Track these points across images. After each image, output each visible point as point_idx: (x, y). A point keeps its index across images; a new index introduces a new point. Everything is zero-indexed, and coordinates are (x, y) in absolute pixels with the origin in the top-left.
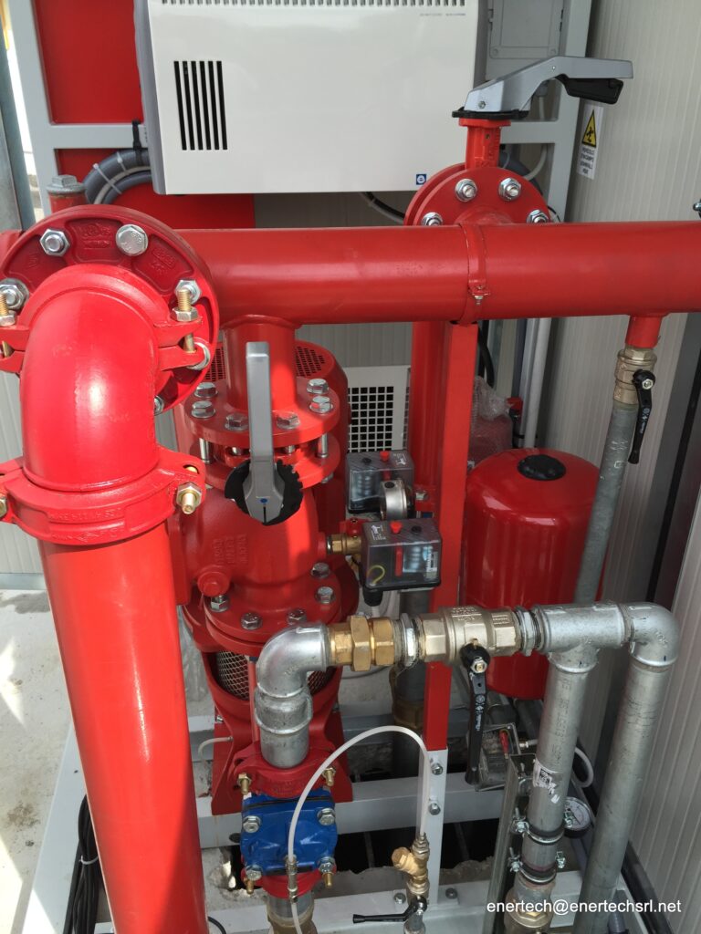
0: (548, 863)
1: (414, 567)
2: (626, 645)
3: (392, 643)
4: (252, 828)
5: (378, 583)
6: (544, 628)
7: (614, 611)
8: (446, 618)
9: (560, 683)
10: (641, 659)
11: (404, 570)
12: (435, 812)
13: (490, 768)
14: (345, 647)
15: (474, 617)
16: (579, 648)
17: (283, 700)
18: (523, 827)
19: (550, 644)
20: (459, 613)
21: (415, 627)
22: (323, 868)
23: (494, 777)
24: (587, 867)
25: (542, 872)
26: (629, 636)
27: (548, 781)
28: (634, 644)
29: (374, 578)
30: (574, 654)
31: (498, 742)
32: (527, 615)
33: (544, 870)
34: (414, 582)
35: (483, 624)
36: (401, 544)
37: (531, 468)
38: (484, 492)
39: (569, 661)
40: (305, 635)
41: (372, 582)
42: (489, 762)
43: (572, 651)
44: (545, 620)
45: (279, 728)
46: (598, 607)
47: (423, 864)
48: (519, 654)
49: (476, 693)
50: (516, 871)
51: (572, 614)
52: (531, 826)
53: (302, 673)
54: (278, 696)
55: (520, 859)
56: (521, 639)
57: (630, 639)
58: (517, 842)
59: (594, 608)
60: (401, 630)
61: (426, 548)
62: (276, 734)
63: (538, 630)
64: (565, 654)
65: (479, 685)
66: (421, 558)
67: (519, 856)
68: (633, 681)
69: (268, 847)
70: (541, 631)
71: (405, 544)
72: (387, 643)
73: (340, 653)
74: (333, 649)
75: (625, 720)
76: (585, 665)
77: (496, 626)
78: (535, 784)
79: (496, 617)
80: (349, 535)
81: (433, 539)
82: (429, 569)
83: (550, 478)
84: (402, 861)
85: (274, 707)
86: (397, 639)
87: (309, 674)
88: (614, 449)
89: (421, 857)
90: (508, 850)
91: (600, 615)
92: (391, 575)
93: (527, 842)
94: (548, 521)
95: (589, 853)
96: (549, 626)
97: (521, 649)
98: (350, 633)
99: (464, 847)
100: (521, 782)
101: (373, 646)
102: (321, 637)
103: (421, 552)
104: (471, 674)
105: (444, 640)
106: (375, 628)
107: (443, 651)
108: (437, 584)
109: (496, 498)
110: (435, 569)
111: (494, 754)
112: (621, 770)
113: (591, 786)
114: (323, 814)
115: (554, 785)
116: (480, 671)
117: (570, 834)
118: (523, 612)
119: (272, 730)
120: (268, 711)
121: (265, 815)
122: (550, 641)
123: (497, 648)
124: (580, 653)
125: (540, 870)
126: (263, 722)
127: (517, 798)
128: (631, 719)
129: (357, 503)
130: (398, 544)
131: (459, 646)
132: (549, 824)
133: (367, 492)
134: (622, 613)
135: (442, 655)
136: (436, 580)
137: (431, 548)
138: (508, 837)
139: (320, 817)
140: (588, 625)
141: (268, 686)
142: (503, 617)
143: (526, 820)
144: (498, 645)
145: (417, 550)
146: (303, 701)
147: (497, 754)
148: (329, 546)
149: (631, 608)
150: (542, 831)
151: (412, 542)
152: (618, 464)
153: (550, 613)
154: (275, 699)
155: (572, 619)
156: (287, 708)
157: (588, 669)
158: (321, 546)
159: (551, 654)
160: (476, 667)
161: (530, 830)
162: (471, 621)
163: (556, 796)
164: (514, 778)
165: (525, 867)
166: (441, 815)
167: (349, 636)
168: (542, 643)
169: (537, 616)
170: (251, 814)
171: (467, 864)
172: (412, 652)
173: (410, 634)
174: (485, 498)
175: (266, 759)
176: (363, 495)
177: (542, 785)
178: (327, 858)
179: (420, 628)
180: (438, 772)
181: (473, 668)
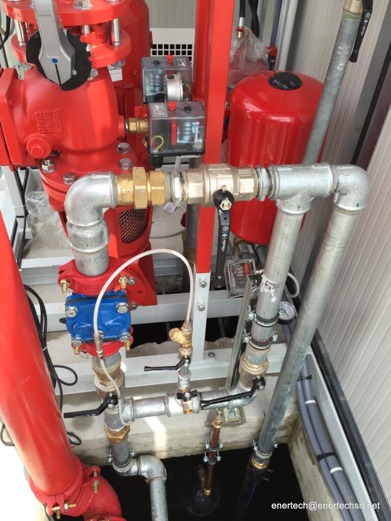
0: (266, 338)
1: (186, 140)
2: (332, 195)
3: (163, 188)
4: (72, 314)
5: (159, 150)
6: (275, 179)
7: (327, 169)
8: (204, 170)
9: (283, 222)
10: (341, 205)
11: (178, 141)
12: (202, 310)
13: (237, 285)
14: (128, 190)
15: (225, 170)
16: (299, 196)
17: (85, 228)
18: (253, 316)
19: (278, 193)
20: (215, 168)
21: (181, 177)
22: (122, 339)
23: (239, 290)
24: (290, 340)
25: (263, 343)
26: (335, 188)
27: (270, 288)
28: (337, 195)
29: (156, 147)
30: (295, 200)
31: (243, 270)
32: (264, 170)
33: (264, 342)
34: (185, 150)
35: (231, 176)
36: (175, 118)
37: (278, 80)
38: (245, 100)
39: (291, 205)
40: (98, 179)
41: (154, 150)
42: (237, 281)
43: (294, 198)
44: (276, 174)
45: (84, 249)
46: (315, 166)
47: (189, 338)
48: (256, 199)
49: (223, 224)
50: (247, 342)
51: (296, 171)
52: (257, 316)
53: (99, 209)
54: (80, 225)
55: (250, 335)
56: (258, 189)
57: (335, 191)
58: (249, 326)
59: (313, 166)
60: (171, 179)
61: (194, 123)
62: (82, 253)
63: (271, 182)
64: (288, 200)
65: (225, 219)
66: (191, 131)
67: (249, 334)
68: (333, 223)
69: (84, 326)
70: (273, 183)
71: (178, 118)
72: (159, 188)
73: (124, 194)
74: (119, 192)
75: (324, 249)
76: (302, 208)
77: (241, 178)
78: (262, 290)
79: (241, 171)
80: (141, 118)
81: (199, 115)
82: (196, 140)
83: (291, 88)
84: (175, 336)
85: (79, 233)
86: (168, 185)
87: (104, 210)
88: (339, 53)
89: (187, 333)
90: (243, 331)
91: (317, 171)
92: (168, 145)
93: (254, 325)
94: (287, 119)
95: (292, 333)
96: (279, 178)
97: (257, 196)
98: (132, 180)
99: (223, 331)
100: (254, 290)
101: (149, 191)
102: (110, 182)
103: (191, 127)
104: (220, 211)
105: (202, 187)
106: (151, 177)
107: (201, 195)
108: (202, 153)
109: (253, 104)
110: (201, 141)
111: (240, 277)
112: (318, 282)
113: (297, 297)
114: (119, 306)
115: (274, 291)
116: (226, 208)
117: (281, 322)
118: (261, 168)
119: (79, 250)
120: (75, 236)
121: (80, 306)
122: (279, 190)
123: (240, 194)
124: (299, 199)
125: (262, 342)
126: (73, 244)
127: (250, 301)
128: (328, 248)
129: (149, 97)
130: (173, 118)
131: (212, 192)
132: (269, 315)
133: (157, 89)
134: (332, 171)
135: (201, 198)
136: (202, 149)
137: (198, 123)
138: (244, 323)
139: (118, 308)
140: (307, 179)
141: (74, 218)
142: (246, 171)
143: (255, 313)
144: (241, 192)
145: (188, 125)
146: (101, 230)
147: (242, 277)
148: (127, 127)
149: (339, 168)
150: (264, 319)
151: (184, 116)
152: (341, 67)
153: (281, 169)
154: (79, 227)
155: (296, 174)
156: (89, 234)
157: (304, 211)
158: (121, 126)
159: (278, 201)
160: (223, 205)
161: (257, 318)
162: (222, 174)
163: (274, 297)
164: (249, 288)
165: (253, 340)
166: (205, 312)
167: (132, 182)
168: (273, 192)
169: (271, 172)
170: (71, 306)
171: (223, 339)
172: (178, 195)
173: (177, 181)
174: (244, 104)
175: (79, 270)
176: (154, 91)
177: (266, 290)
178: (125, 333)
179: (184, 178)
180: (204, 286)
181: (221, 206)
